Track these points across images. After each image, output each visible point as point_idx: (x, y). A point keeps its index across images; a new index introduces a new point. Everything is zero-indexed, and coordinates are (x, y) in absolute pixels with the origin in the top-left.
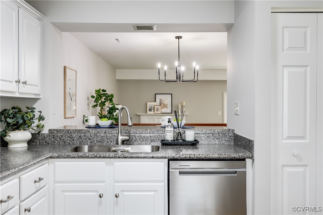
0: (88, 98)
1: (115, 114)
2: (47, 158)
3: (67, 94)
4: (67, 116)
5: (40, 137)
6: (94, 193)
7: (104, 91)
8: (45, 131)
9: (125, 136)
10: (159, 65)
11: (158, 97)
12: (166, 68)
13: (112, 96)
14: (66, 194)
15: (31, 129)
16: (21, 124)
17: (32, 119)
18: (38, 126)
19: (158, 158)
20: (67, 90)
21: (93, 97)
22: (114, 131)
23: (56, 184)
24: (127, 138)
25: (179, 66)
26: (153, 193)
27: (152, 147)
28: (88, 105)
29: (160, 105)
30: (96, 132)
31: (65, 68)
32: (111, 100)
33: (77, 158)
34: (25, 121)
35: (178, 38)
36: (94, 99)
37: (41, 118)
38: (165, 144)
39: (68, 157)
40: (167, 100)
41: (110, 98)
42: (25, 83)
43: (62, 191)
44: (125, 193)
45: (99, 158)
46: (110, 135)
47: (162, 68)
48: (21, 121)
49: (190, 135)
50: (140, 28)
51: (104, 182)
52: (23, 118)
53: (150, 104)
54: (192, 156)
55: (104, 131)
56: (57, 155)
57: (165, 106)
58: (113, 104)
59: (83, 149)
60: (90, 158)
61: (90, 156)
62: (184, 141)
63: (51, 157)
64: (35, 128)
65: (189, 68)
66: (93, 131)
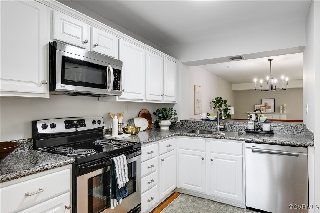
0: (211, 103)
1: (228, 112)
2: (174, 135)
3: (196, 100)
4: (196, 113)
5: (176, 124)
6: (199, 157)
7: (220, 98)
8: (179, 121)
9: (222, 126)
10: (255, 80)
11: (264, 101)
12: (261, 81)
13: (226, 101)
14: (184, 155)
15: (171, 120)
16: (166, 117)
17: (171, 114)
18: (174, 118)
19: (237, 140)
20: (196, 99)
21: (213, 102)
22: (216, 123)
23: (180, 149)
24: (223, 127)
25: (271, 79)
26: (235, 162)
27: (239, 133)
28: (211, 107)
29: (265, 106)
30: (205, 122)
31: (195, 86)
32: (225, 104)
33: (190, 136)
34: (167, 115)
35: (270, 60)
36: (214, 103)
37: (175, 114)
38: (248, 132)
39: (185, 135)
40: (271, 103)
41: (225, 102)
42: (166, 96)
43: (183, 153)
44: (217, 159)
45: (202, 137)
46: (213, 125)
47: (258, 81)
48: (166, 116)
49: (266, 127)
50: (233, 59)
51: (205, 151)
52: (166, 114)
53: (257, 106)
54: (262, 141)
55: (209, 122)
56: (180, 134)
57: (269, 107)
58: (226, 106)
59: (197, 132)
60: (197, 137)
61: (197, 136)
62: (262, 130)
63: (177, 135)
64: (174, 120)
65: (279, 80)
66: (204, 122)
